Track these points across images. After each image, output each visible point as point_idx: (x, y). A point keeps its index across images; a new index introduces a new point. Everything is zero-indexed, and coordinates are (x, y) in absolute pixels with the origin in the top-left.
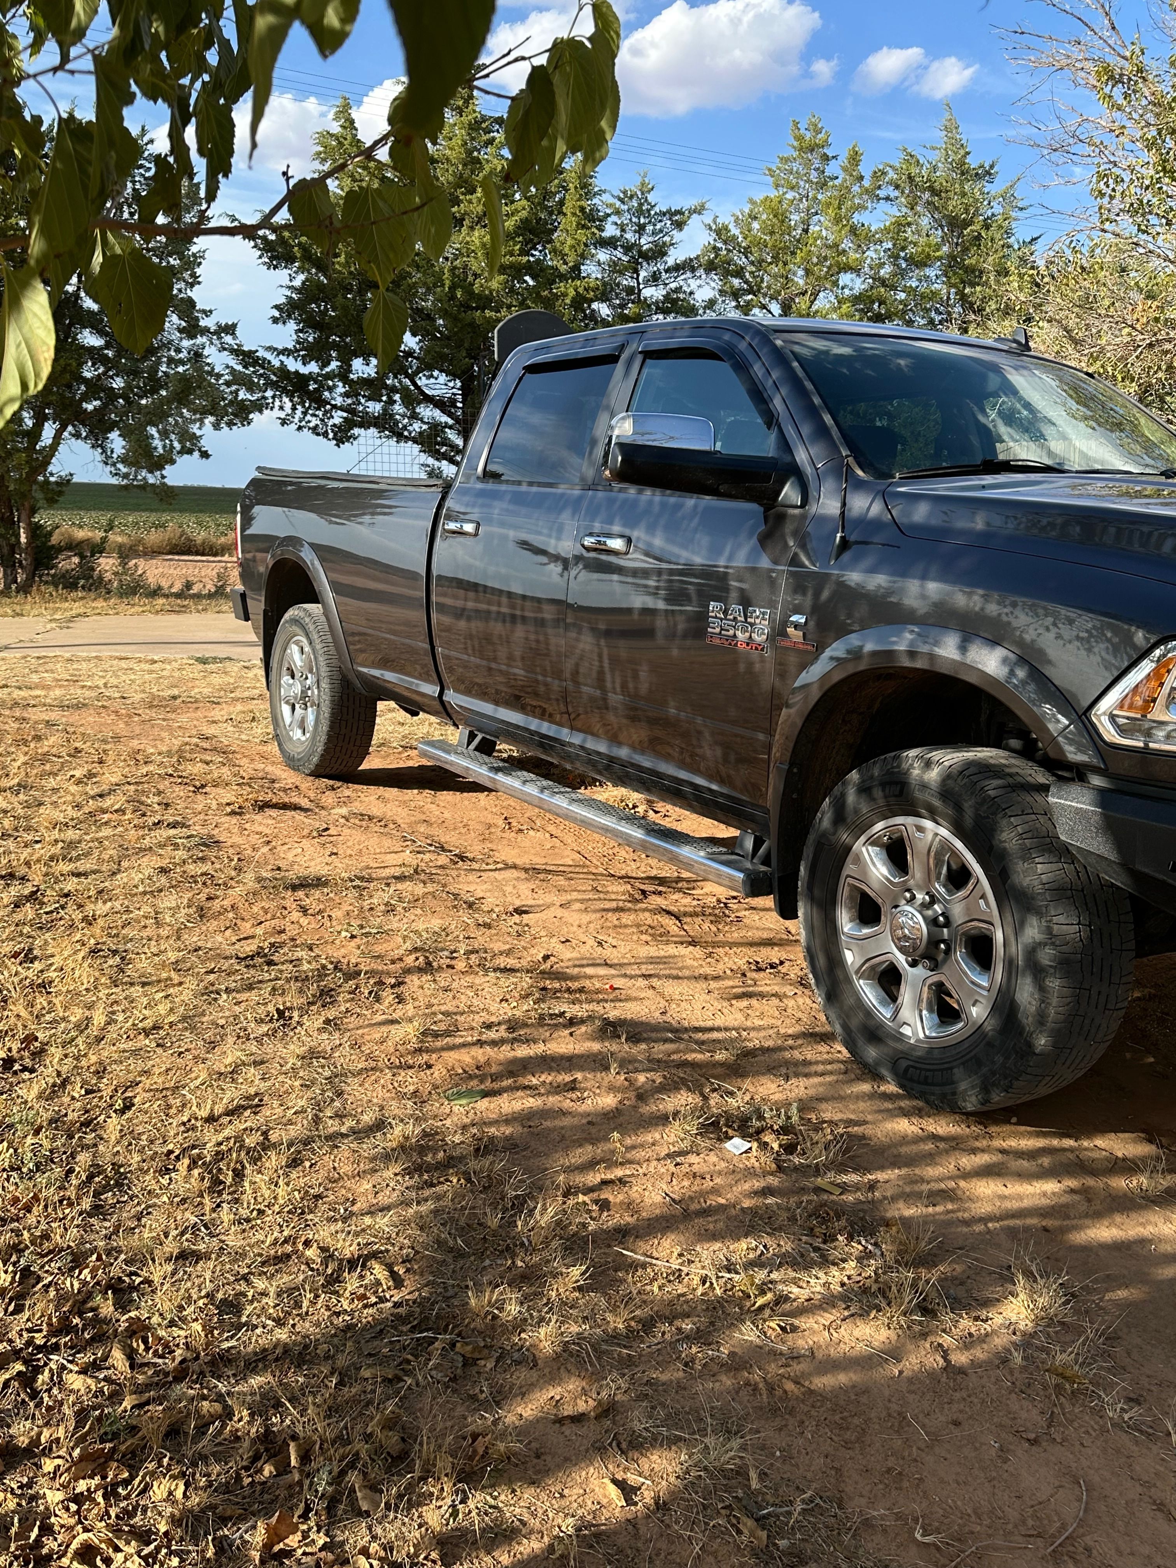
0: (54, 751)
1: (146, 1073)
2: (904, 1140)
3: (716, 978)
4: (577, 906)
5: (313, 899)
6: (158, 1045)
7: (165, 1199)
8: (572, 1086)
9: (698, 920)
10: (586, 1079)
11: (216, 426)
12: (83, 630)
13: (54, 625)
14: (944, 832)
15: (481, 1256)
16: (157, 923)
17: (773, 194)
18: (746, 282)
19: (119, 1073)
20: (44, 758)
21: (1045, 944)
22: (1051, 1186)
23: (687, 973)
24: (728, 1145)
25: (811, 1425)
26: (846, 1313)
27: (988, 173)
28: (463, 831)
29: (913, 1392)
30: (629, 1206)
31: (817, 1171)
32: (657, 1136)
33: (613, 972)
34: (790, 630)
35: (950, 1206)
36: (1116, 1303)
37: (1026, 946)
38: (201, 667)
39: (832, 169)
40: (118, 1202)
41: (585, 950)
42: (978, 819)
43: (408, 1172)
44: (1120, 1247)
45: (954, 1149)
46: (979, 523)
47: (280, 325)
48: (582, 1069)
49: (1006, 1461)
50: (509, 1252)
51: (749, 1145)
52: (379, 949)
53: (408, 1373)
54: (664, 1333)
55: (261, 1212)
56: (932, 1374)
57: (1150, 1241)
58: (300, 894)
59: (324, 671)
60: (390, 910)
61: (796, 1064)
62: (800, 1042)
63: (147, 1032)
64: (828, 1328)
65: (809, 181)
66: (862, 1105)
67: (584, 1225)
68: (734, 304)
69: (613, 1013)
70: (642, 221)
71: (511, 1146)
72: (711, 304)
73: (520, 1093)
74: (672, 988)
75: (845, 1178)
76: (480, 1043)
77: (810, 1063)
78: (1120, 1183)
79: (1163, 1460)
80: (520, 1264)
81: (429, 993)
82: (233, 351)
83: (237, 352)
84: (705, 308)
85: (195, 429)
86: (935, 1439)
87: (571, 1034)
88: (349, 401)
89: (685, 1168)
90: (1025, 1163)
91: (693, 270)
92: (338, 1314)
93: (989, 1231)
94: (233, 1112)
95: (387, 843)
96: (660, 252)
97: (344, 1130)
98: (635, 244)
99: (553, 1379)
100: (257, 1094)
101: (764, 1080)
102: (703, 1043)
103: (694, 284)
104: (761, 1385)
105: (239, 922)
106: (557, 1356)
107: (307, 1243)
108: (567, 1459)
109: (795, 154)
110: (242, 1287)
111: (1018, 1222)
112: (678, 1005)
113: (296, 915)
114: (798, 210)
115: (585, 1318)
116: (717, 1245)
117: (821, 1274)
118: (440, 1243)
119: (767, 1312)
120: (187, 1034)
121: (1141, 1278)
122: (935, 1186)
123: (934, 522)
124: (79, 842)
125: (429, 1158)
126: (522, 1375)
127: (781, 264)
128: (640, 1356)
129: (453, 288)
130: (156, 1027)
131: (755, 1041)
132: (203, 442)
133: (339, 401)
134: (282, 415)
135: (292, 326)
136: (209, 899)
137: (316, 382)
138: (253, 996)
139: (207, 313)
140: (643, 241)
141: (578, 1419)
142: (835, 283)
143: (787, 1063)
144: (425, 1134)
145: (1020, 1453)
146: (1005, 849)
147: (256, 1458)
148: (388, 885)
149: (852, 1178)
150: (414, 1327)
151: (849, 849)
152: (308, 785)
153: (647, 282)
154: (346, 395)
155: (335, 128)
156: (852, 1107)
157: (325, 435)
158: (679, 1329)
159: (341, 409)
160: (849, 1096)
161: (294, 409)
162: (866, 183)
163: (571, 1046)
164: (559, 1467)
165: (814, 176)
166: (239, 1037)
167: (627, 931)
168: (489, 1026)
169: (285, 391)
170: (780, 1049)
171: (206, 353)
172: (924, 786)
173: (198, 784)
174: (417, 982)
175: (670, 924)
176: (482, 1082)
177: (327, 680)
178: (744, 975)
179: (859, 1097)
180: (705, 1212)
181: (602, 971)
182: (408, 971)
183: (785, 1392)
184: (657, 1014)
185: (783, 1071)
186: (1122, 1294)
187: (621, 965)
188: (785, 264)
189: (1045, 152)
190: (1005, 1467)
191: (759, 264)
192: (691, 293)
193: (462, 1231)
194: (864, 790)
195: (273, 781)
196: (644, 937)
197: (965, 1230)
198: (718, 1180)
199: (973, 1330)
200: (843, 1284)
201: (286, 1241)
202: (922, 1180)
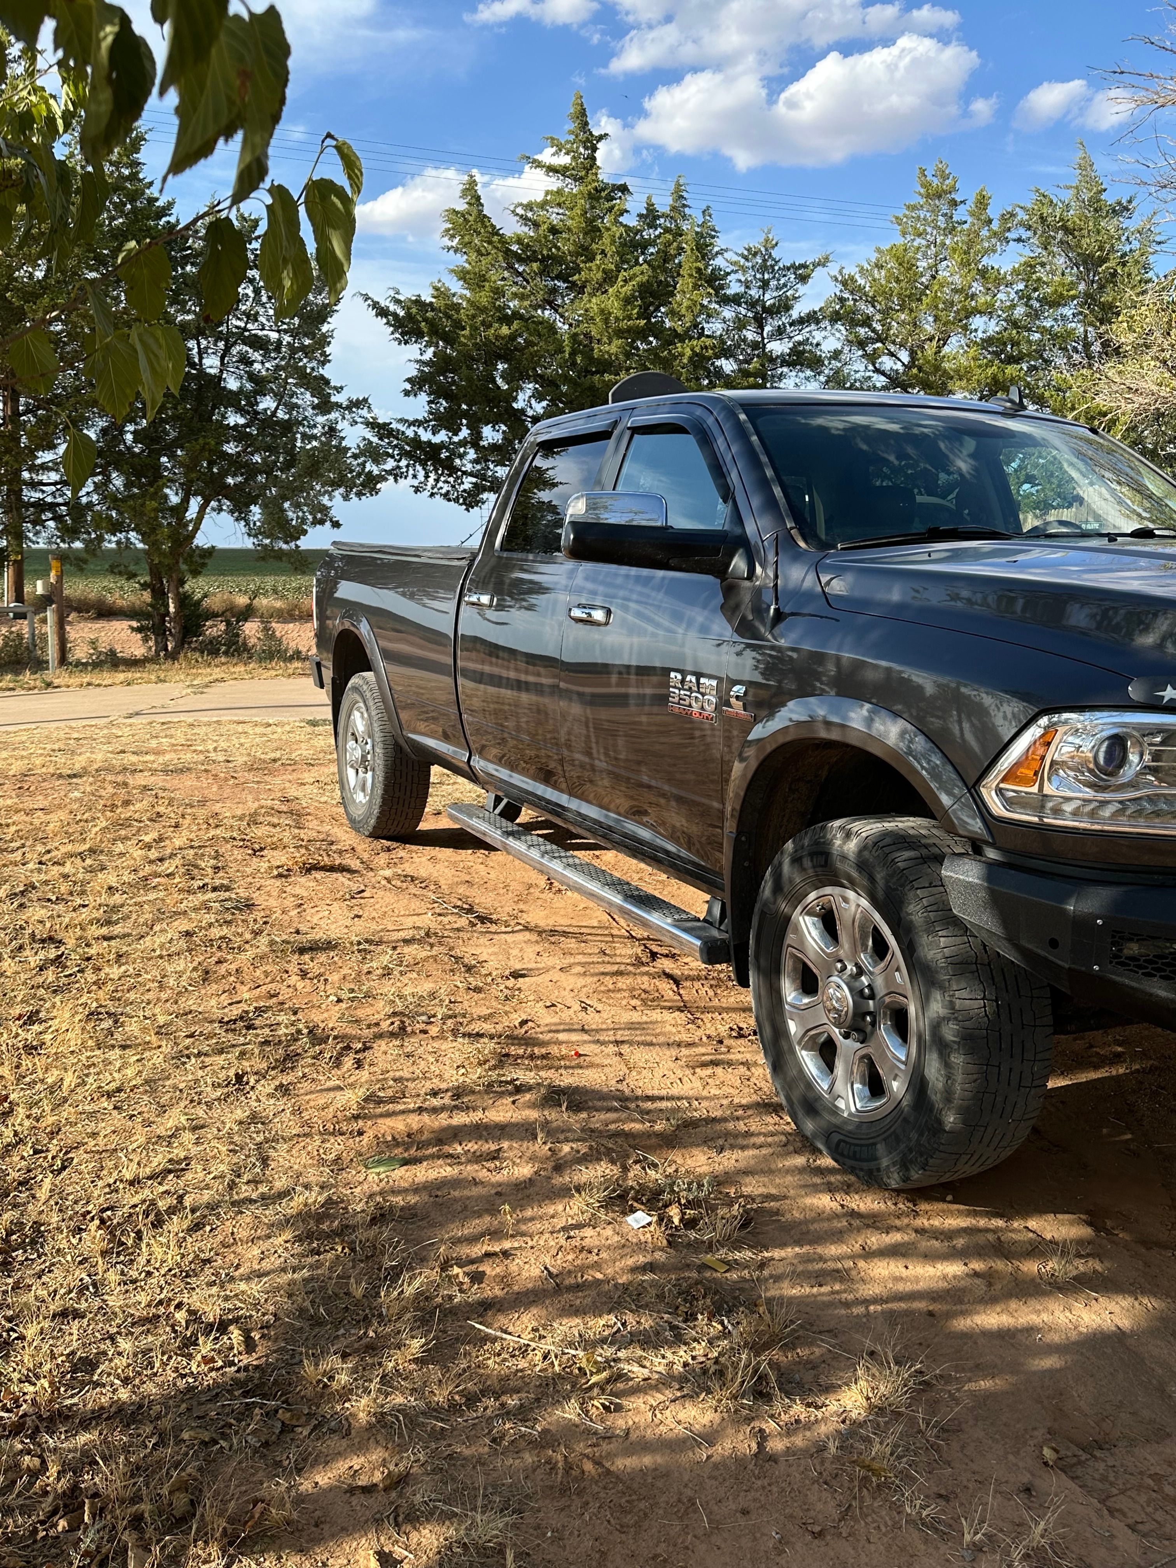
0: (136, 816)
1: (94, 1135)
2: (820, 1216)
3: (689, 1045)
4: (578, 969)
5: (314, 964)
6: (115, 1108)
7: (69, 1258)
8: (494, 1156)
9: (698, 984)
10: (511, 1148)
11: (346, 498)
12: (217, 695)
13: (189, 690)
14: (865, 903)
15: (337, 1325)
16: (161, 987)
17: (900, 241)
18: (874, 331)
19: (70, 1135)
20: (126, 823)
21: (949, 1020)
22: (954, 1269)
23: (662, 1039)
24: (630, 1219)
25: (594, 1506)
26: (679, 1394)
27: (1127, 209)
28: (502, 891)
29: (715, 1478)
30: (504, 1280)
31: (710, 1247)
32: (560, 1208)
33: (586, 1037)
34: (733, 700)
35: (837, 1287)
36: (972, 1394)
37: (931, 1021)
38: (309, 729)
39: (960, 214)
40: (27, 1259)
41: (566, 1015)
42: (888, 891)
43: (299, 1239)
44: (1004, 1335)
45: (868, 1226)
46: (896, 594)
47: (412, 398)
48: (511, 1138)
49: (781, 1552)
50: (366, 1321)
51: (649, 1219)
52: (360, 1013)
53: (224, 1436)
54: (485, 1409)
55: (149, 1274)
56: (740, 1462)
57: (1039, 1330)
58: (306, 957)
59: (378, 736)
60: (387, 973)
61: (737, 1135)
62: (750, 1112)
63: (109, 1095)
64: (653, 1409)
65: (936, 227)
66: (789, 1178)
67: (451, 1298)
68: (860, 353)
69: (566, 1079)
70: (766, 276)
71: (409, 1215)
72: (836, 355)
73: (440, 1162)
74: (639, 1055)
75: (738, 1255)
76: (420, 1110)
77: (752, 1135)
78: (1031, 1267)
79: (948, 1560)
80: (371, 1334)
81: (390, 1058)
82: (368, 424)
83: (373, 425)
84: (830, 359)
85: (325, 500)
86: (716, 1526)
87: (514, 1102)
88: (478, 467)
89: (575, 1242)
90: (936, 1244)
91: (818, 322)
92: (183, 1376)
93: (868, 1314)
94: (158, 1176)
95: (415, 904)
96: (784, 306)
97: (254, 1196)
98: (758, 300)
99: (360, 1448)
100: (186, 1158)
101: (695, 1151)
102: (648, 1112)
103: (818, 336)
104: (560, 1465)
105: (238, 985)
106: (370, 1427)
107: (179, 1306)
108: (344, 1529)
109: (922, 201)
110: (106, 1346)
111: (903, 1305)
112: (639, 1073)
113: (294, 979)
114: (925, 256)
115: (414, 1390)
116: (578, 1321)
117: (669, 1354)
118: (302, 1311)
119: (596, 1391)
120: (145, 1097)
121: (1014, 1368)
122: (831, 1265)
123: (857, 594)
124: (122, 906)
125: (324, 1227)
126: (334, 1443)
127: (907, 311)
128: (453, 1429)
129: (573, 354)
130: (119, 1090)
131: (701, 1111)
132: (333, 512)
133: (469, 467)
134: (416, 483)
135: (423, 398)
136: (219, 962)
137: (448, 449)
138: (220, 1060)
139: (339, 389)
140: (767, 296)
141: (369, 1490)
142: (965, 328)
143: (727, 1134)
144: (329, 1201)
145: (799, 1546)
146: (911, 922)
147: (54, 1512)
148: (394, 948)
149: (746, 1255)
150: (247, 1392)
151: (788, 919)
152: (364, 846)
153: (772, 337)
154: (476, 461)
155: (461, 206)
156: (777, 1181)
157: (456, 500)
158: (503, 1405)
159: (471, 474)
160: (780, 1170)
161: (427, 477)
162: (995, 226)
163: (509, 1114)
164: (333, 1536)
165: (941, 222)
166: (192, 1101)
167: (619, 995)
168: (435, 1093)
169: (417, 460)
170: (724, 1120)
171: (339, 427)
172: (844, 857)
173: (257, 847)
174: (384, 1047)
175: (666, 988)
176: (406, 1150)
177: (381, 745)
178: (721, 1042)
179: (789, 1171)
180: (577, 1287)
181: (575, 1037)
182: (379, 1036)
183: (583, 1472)
184: (613, 1082)
185: (721, 1142)
186: (985, 1384)
187: (597, 1031)
188: (911, 311)
189: (1153, 189)
190: (778, 1559)
191: (886, 312)
192: (818, 345)
193: (328, 1300)
194: (796, 860)
195: (332, 843)
196: (634, 1002)
197: (843, 1312)
198: (604, 1255)
199: (802, 1417)
200: (686, 1365)
201: (161, 1302)
202: (821, 1259)
